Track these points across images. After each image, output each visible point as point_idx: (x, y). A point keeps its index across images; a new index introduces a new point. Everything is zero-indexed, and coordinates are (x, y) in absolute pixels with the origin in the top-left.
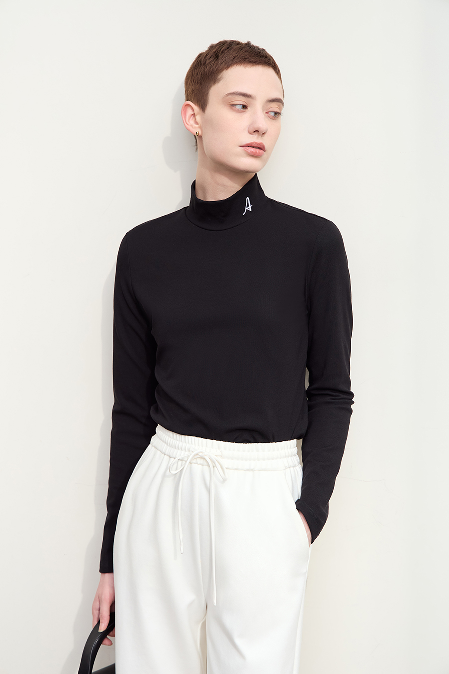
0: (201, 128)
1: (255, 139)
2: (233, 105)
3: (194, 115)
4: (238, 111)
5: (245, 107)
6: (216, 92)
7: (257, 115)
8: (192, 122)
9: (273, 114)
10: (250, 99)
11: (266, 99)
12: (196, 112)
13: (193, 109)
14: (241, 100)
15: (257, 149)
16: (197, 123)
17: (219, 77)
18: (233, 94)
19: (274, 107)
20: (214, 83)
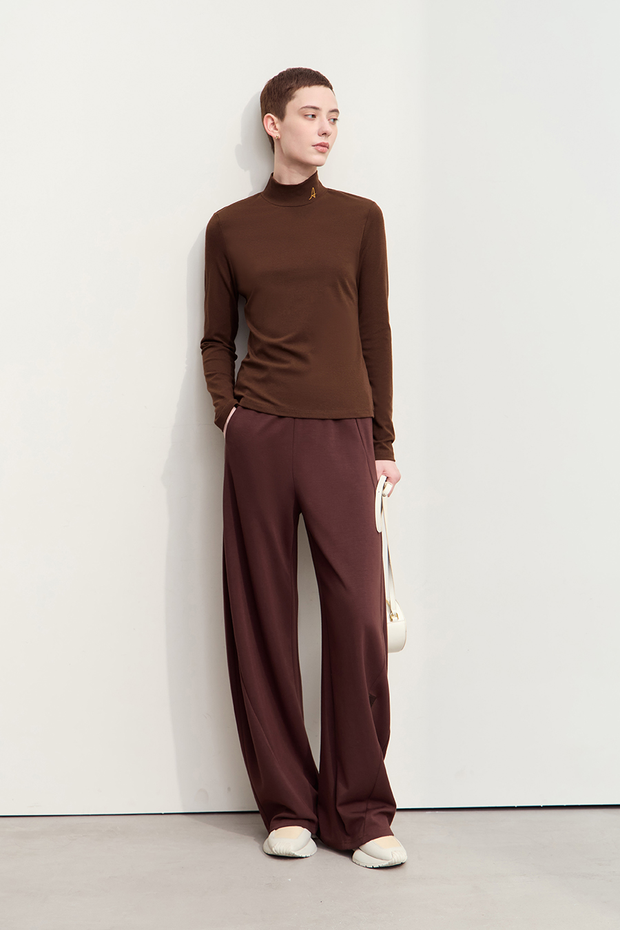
0: (280, 133)
1: (322, 140)
2: (306, 115)
3: (273, 124)
4: (310, 120)
5: (314, 116)
6: (292, 107)
7: (323, 121)
8: (272, 129)
9: (332, 120)
10: (318, 111)
11: (328, 110)
12: (275, 121)
13: (273, 120)
14: (312, 112)
15: (323, 148)
16: (276, 129)
17: (293, 95)
18: (306, 107)
19: (334, 115)
20: (290, 100)
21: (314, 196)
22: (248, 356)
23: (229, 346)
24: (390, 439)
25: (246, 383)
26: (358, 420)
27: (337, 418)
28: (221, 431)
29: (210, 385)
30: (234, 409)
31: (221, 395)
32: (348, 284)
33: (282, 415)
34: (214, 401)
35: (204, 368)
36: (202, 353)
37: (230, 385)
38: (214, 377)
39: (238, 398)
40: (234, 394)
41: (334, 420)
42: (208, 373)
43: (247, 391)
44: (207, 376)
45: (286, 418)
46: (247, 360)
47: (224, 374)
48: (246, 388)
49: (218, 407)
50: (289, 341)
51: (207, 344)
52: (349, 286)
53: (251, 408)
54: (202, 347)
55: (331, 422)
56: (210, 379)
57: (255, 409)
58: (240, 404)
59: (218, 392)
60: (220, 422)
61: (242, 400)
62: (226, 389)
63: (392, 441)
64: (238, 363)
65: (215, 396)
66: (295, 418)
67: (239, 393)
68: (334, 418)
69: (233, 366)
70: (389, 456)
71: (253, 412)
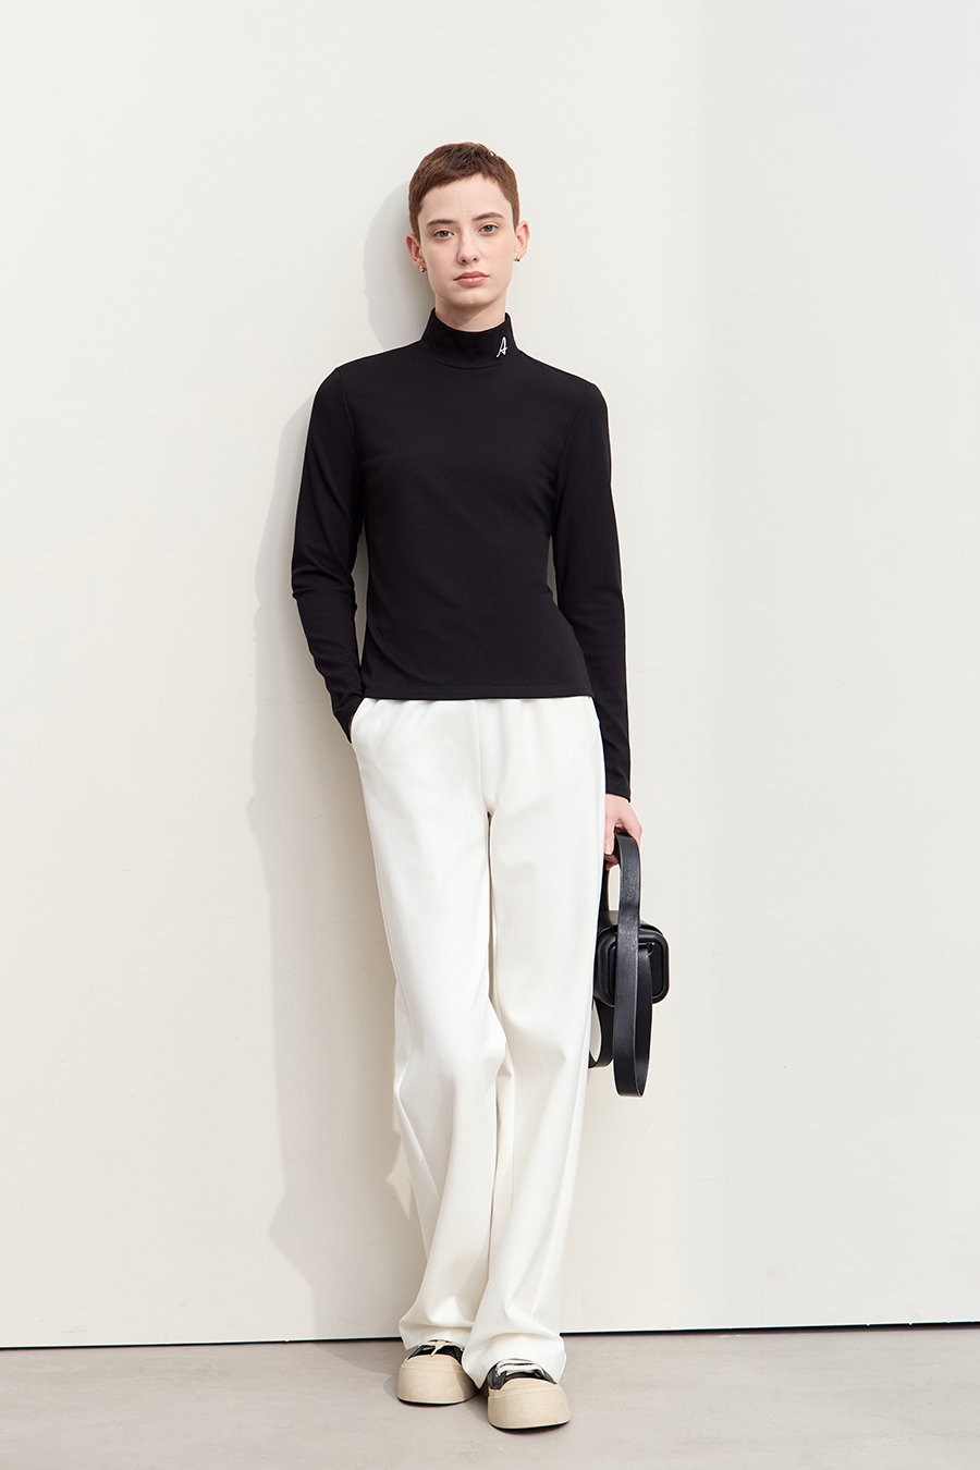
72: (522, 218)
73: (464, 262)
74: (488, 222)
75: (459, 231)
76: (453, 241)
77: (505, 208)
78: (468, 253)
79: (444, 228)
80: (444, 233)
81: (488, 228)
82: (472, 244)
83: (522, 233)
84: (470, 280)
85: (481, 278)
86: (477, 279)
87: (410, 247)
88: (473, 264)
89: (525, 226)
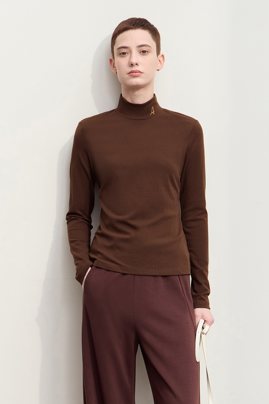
21: (153, 113)
22: (100, 228)
23: (86, 218)
24: (207, 293)
25: (99, 250)
26: (180, 276)
27: (165, 275)
28: (80, 284)
29: (73, 249)
30: (90, 269)
31: (80, 257)
32: (174, 179)
33: (125, 272)
34: (75, 261)
35: (69, 236)
36: (67, 223)
37: (87, 250)
38: (76, 243)
39: (93, 260)
40: (90, 257)
41: (164, 276)
42: (72, 240)
43: (99, 255)
44: (71, 242)
45: (128, 275)
46: (100, 232)
47: (83, 241)
48: (99, 253)
49: (78, 266)
50: (132, 218)
51: (71, 216)
52: (175, 180)
53: (102, 267)
54: (67, 219)
55: (161, 278)
56: (73, 244)
57: (106, 268)
58: (94, 264)
59: (78, 255)
60: (79, 278)
61: (95, 262)
62: (84, 254)
63: (208, 294)
64: (93, 232)
65: (76, 258)
66: (134, 275)
67: (93, 256)
68: (163, 275)
69: (90, 234)
70: (206, 305)
71: (104, 270)
72: (162, 52)
73: (132, 65)
74: (144, 49)
75: (131, 52)
76: (127, 57)
77: (153, 44)
78: (134, 61)
79: (124, 50)
80: (124, 53)
81: (144, 52)
82: (136, 57)
83: (161, 59)
84: (134, 74)
85: (140, 73)
86: (137, 74)
87: (111, 64)
88: (136, 66)
89: (163, 56)
